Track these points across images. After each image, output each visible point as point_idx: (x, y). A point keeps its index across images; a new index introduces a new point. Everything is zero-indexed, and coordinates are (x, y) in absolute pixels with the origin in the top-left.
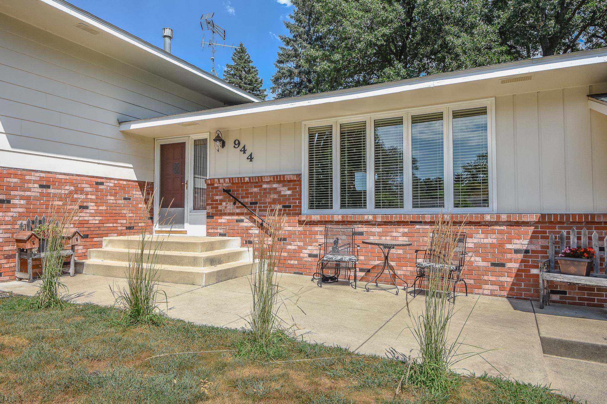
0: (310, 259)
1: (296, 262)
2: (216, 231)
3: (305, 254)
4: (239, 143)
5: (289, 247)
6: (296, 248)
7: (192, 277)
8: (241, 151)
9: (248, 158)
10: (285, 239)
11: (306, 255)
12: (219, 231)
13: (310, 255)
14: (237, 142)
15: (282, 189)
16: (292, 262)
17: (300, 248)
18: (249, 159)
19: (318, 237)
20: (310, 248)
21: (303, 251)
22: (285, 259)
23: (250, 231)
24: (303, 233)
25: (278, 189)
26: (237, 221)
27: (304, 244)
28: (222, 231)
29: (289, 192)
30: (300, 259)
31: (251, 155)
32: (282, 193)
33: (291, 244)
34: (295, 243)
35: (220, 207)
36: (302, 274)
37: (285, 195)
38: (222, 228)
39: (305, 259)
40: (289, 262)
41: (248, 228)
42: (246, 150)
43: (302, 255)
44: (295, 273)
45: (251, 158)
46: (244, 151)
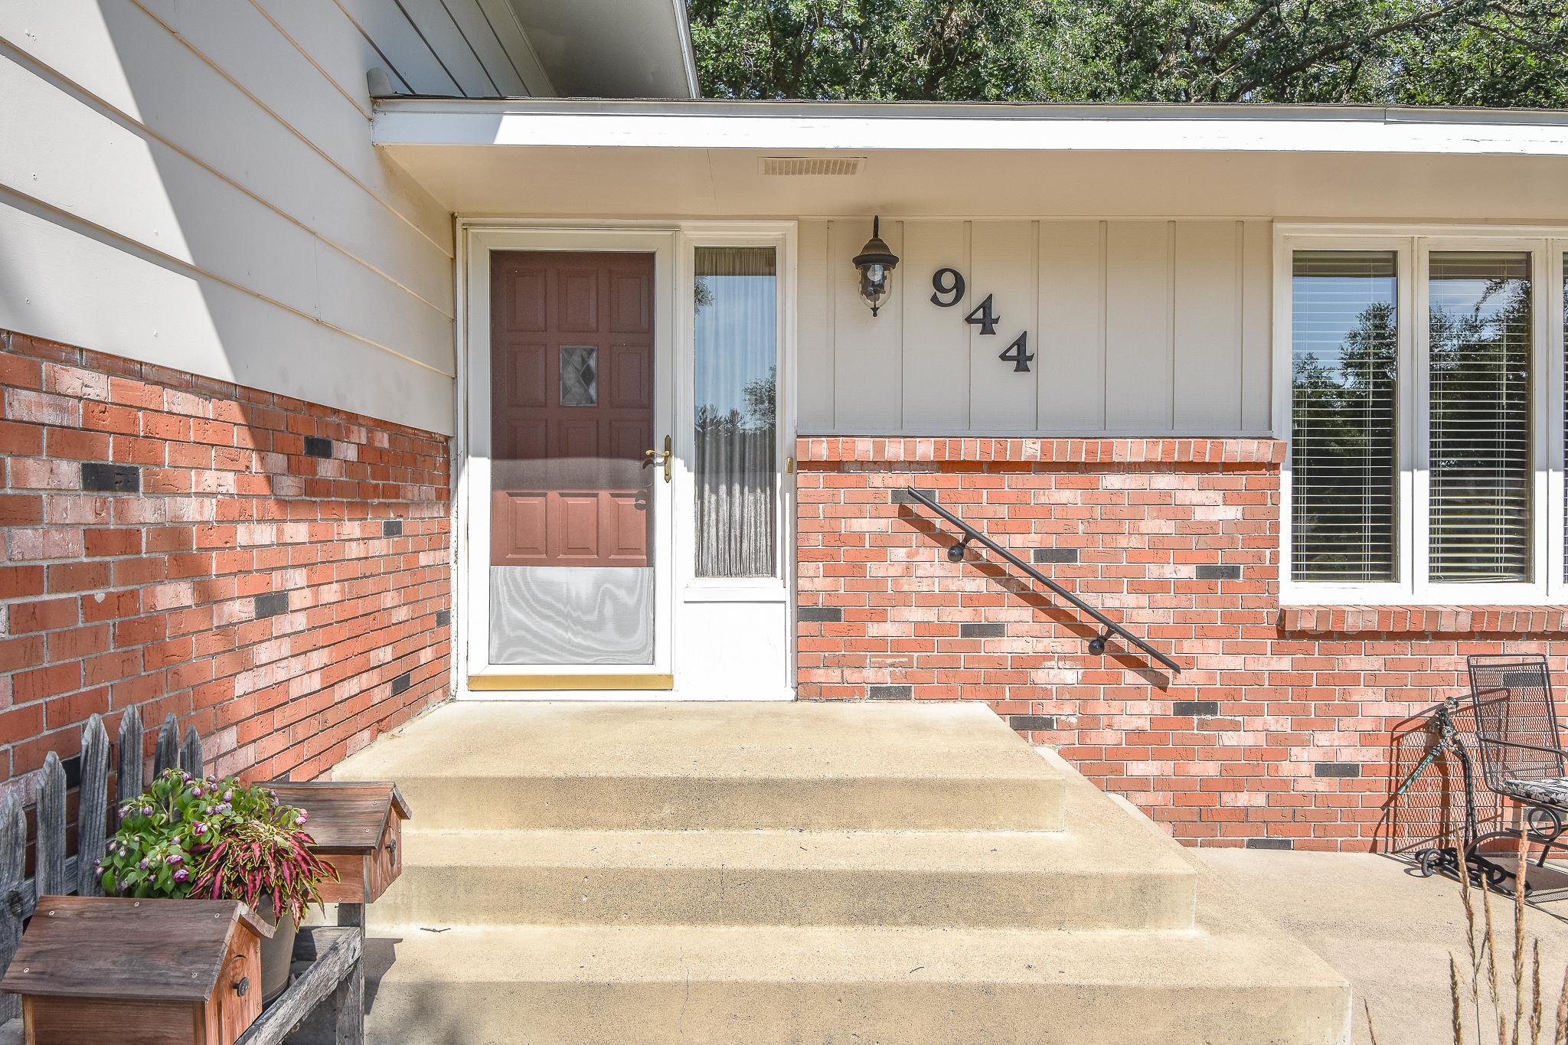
0: (1323, 785)
1: (1259, 799)
2: (852, 676)
3: (1300, 763)
4: (960, 286)
5: (1230, 739)
6: (1261, 740)
7: (1264, 1015)
8: (969, 320)
9: (1004, 357)
10: (1210, 708)
11: (1307, 769)
12: (870, 675)
13: (1323, 770)
14: (948, 280)
15: (1196, 497)
16: (1243, 799)
17: (1279, 745)
18: (1011, 358)
19: (1361, 694)
20: (1322, 738)
21: (1295, 750)
22: (1208, 786)
23: (1039, 676)
24: (1297, 682)
25: (1182, 498)
26: (969, 630)
27: (1297, 726)
28: (885, 678)
29: (1233, 513)
30: (1279, 787)
31: (1021, 342)
32: (1200, 515)
33: (1235, 727)
34: (1258, 723)
35: (874, 569)
36: (1285, 845)
37: (1212, 526)
38: (889, 661)
39: (1304, 785)
40: (1228, 798)
41: (1025, 664)
42: (996, 321)
43: (1286, 768)
44: (1253, 844)
45: (1020, 356)
46: (985, 319)
